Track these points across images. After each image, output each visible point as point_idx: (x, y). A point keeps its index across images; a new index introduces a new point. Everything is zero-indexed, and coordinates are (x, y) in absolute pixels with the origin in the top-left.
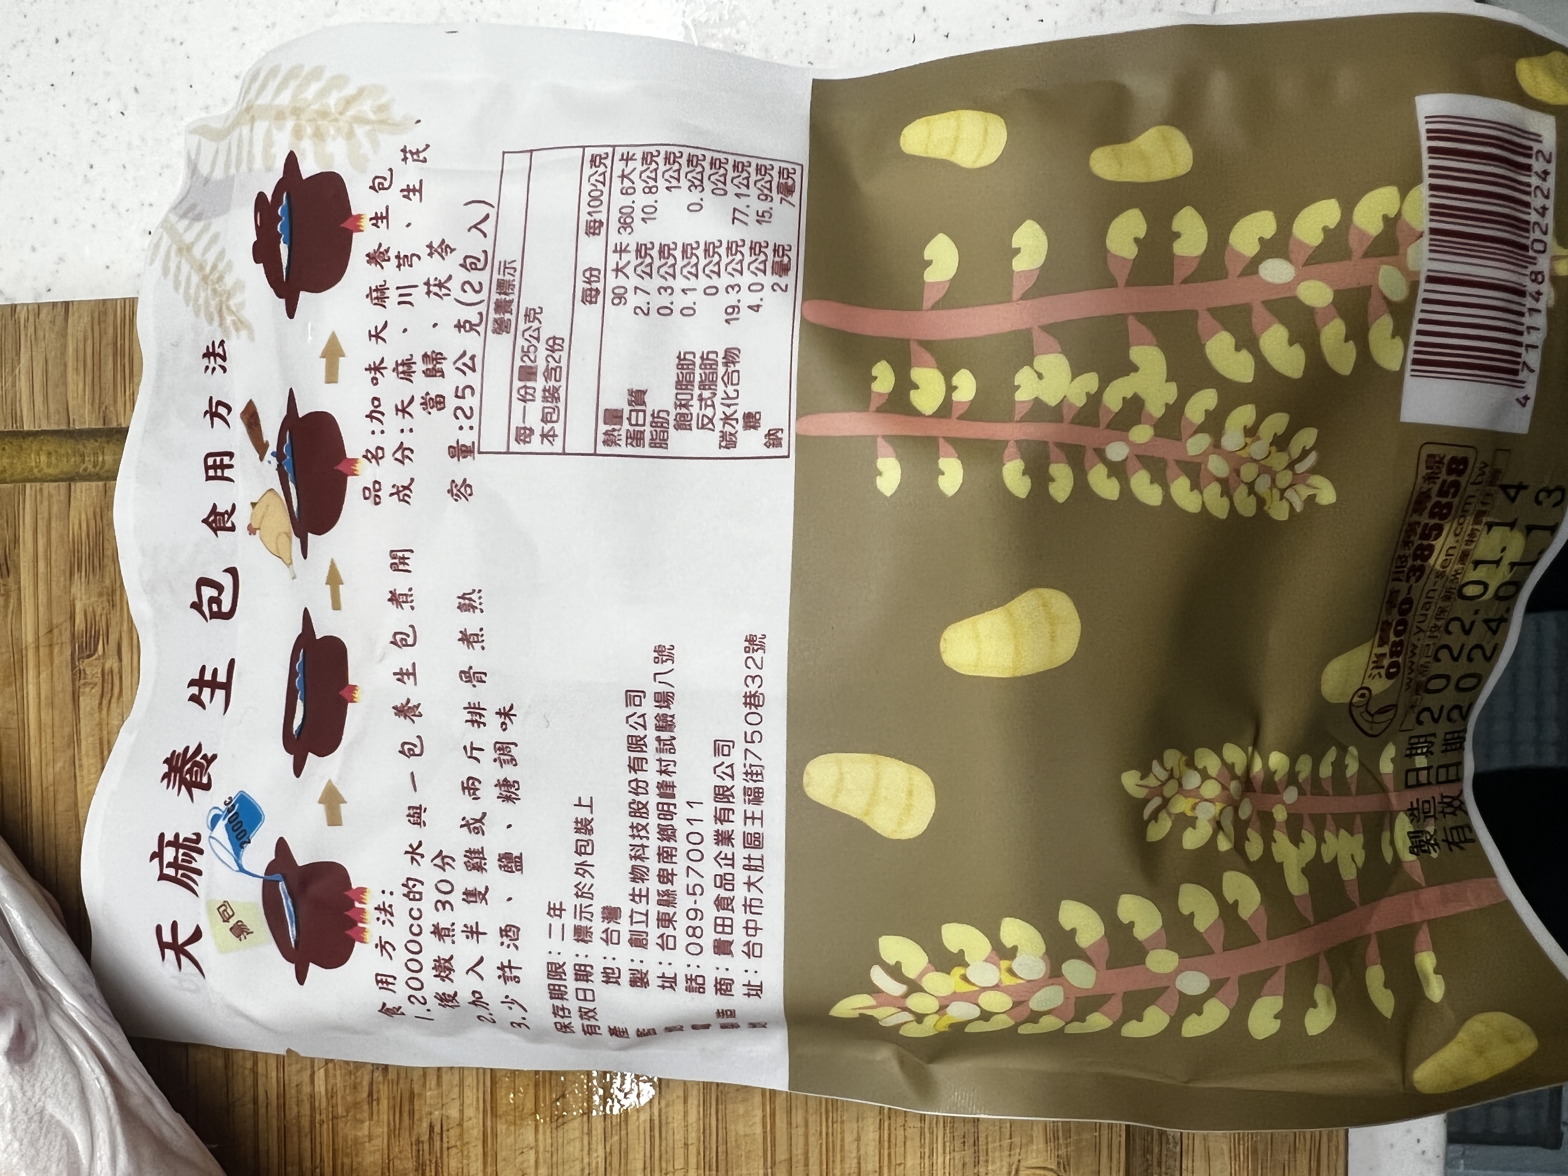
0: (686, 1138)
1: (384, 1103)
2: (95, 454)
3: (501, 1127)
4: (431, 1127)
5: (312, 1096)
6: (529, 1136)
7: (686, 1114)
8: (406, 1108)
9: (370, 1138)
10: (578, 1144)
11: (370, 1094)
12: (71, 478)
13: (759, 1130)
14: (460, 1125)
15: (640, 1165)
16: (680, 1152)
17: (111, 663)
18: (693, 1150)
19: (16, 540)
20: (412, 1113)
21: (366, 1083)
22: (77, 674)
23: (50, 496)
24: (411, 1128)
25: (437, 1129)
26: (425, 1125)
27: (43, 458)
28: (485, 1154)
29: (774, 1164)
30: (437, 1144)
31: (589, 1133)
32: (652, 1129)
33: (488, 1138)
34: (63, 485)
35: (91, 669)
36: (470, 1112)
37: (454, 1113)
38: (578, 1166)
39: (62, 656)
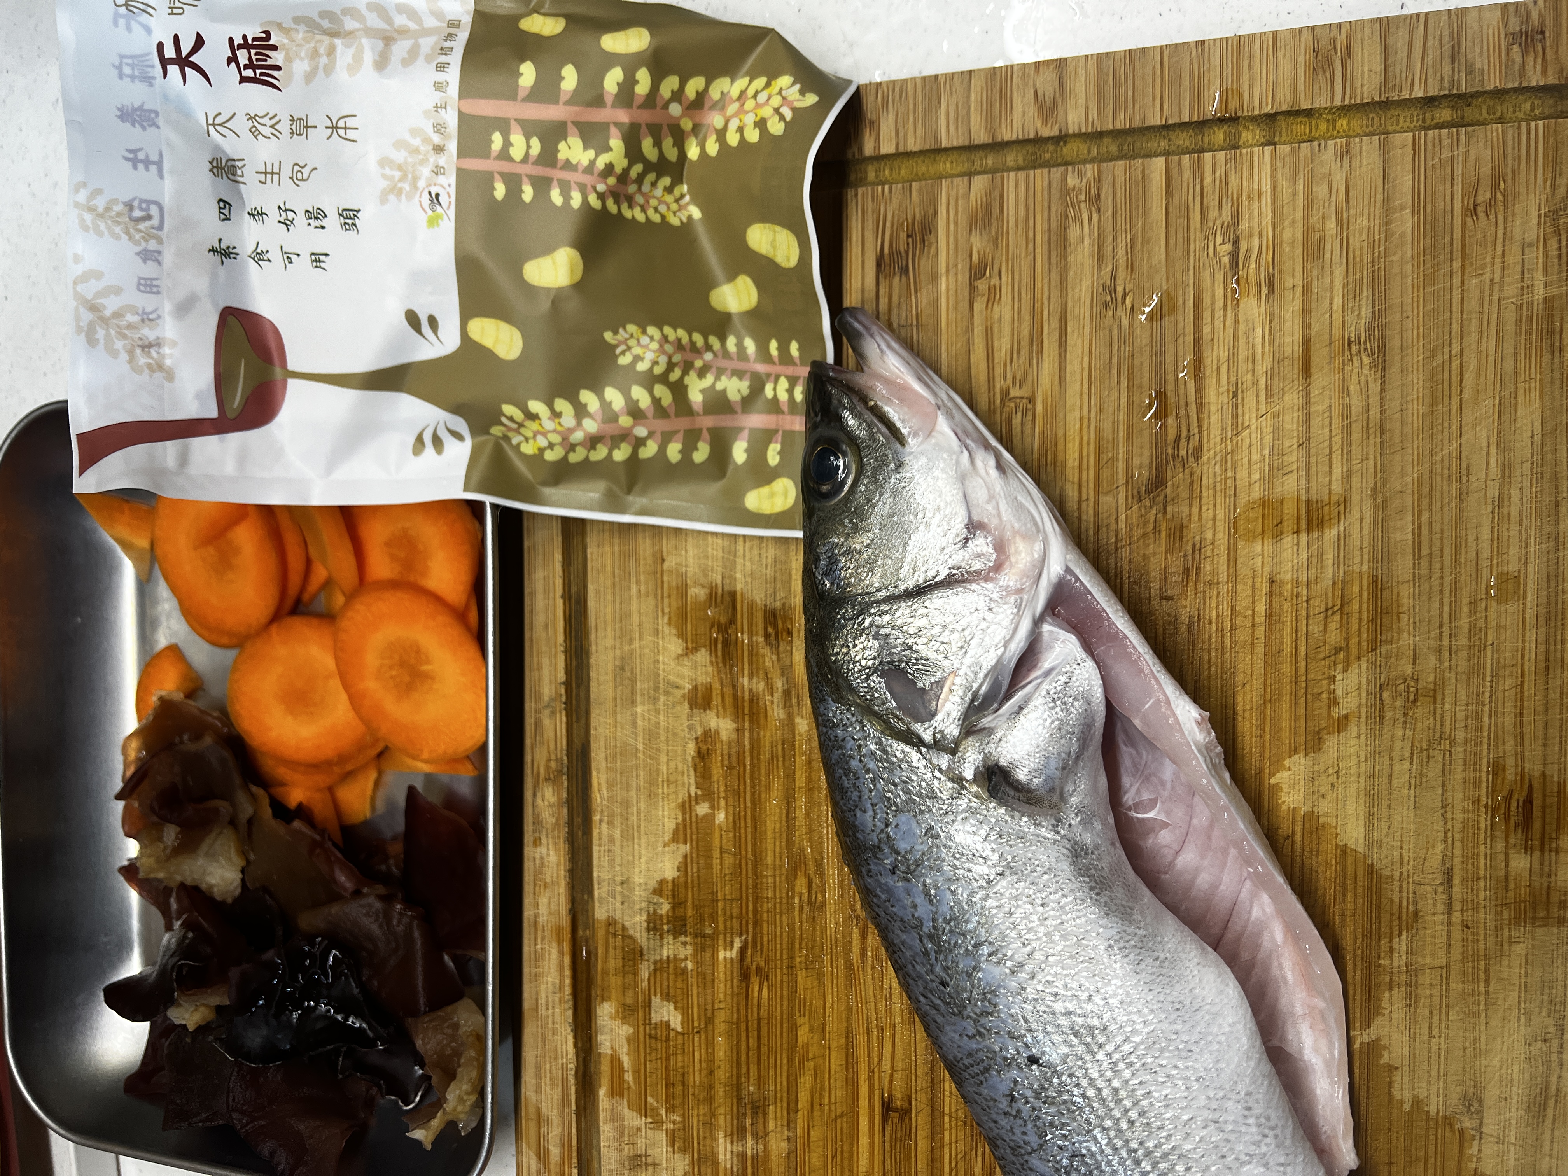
0: (1361, 544)
1: (1164, 534)
2: (981, 160)
3: (1241, 544)
4: (1194, 546)
5: (1117, 531)
6: (1258, 548)
7: (1362, 529)
8: (1178, 534)
9: (1154, 554)
10: (1290, 551)
11: (1155, 528)
12: (970, 174)
13: (1410, 537)
14: (1212, 543)
15: (1330, 562)
16: (1357, 553)
17: (995, 281)
18: (1366, 551)
19: (936, 213)
20: (1181, 538)
21: (1152, 521)
22: (972, 289)
23: (958, 186)
24: (1181, 547)
25: (1198, 547)
26: (1190, 544)
27: (948, 165)
28: (1229, 560)
29: (1420, 558)
30: (1197, 557)
31: (1298, 544)
32: (1339, 540)
33: (1232, 550)
34: (966, 179)
35: (982, 285)
36: (1220, 535)
37: (1209, 536)
38: (1290, 564)
39: (963, 278)
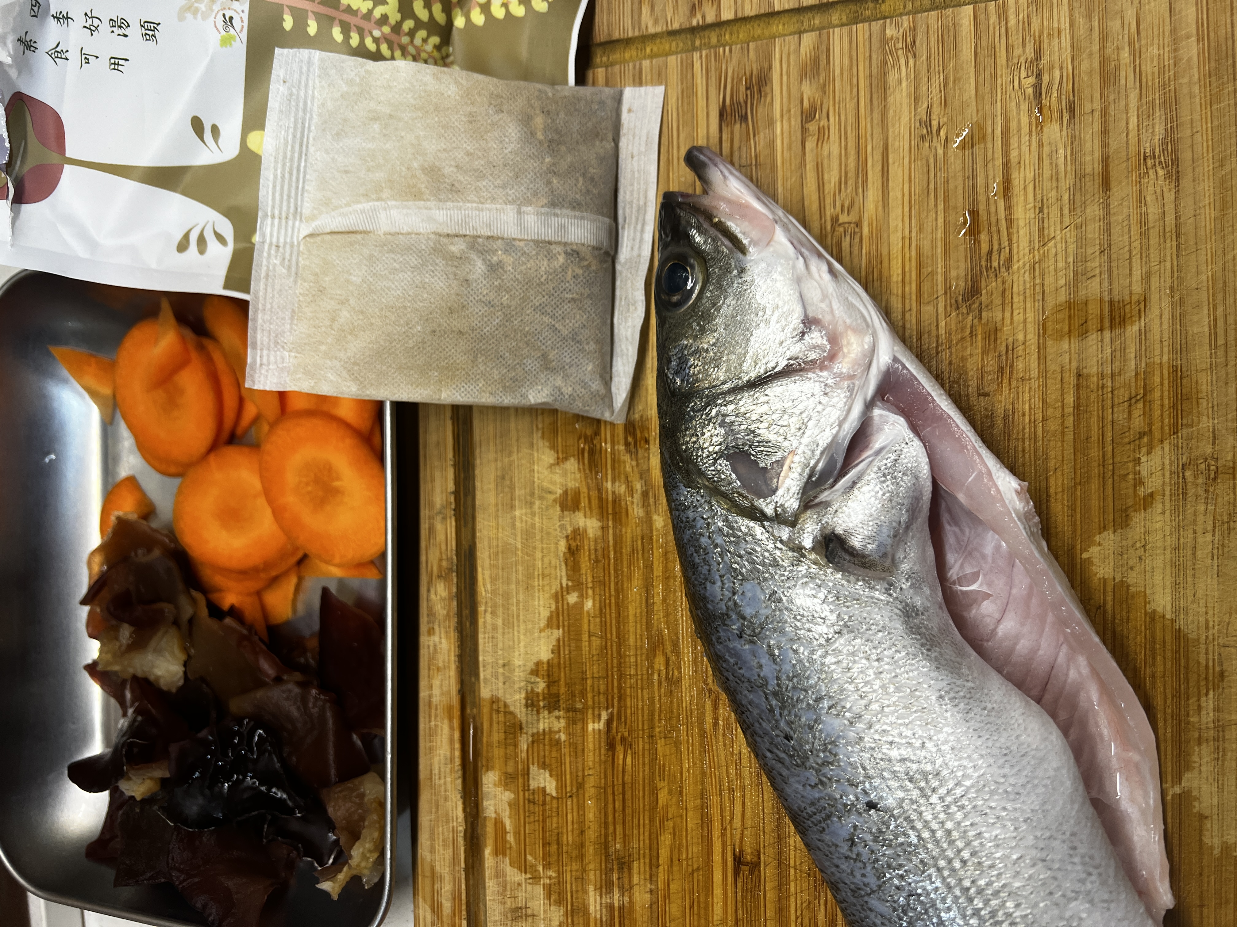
0: (1161, 338)
1: (980, 337)
2: (810, 20)
3: (1049, 343)
4: (1007, 346)
5: (937, 337)
6: (1066, 346)
7: (1161, 324)
8: (992, 337)
9: (972, 355)
10: (1095, 347)
11: (971, 332)
12: (800, 33)
13: (1206, 329)
14: (1024, 343)
15: (1133, 355)
16: (1157, 346)
17: (824, 122)
18: (1165, 344)
19: (770, 67)
20: (996, 340)
21: (969, 326)
22: (804, 130)
23: (789, 43)
24: (995, 348)
25: (1010, 347)
26: (1004, 345)
27: (781, 27)
28: (1039, 358)
29: (1216, 348)
30: (1010, 356)
31: (1102, 341)
32: (1140, 335)
33: (1041, 349)
34: (797, 36)
35: (812, 127)
36: (1030, 336)
37: (1020, 337)
38: (1095, 359)
39: (796, 122)
